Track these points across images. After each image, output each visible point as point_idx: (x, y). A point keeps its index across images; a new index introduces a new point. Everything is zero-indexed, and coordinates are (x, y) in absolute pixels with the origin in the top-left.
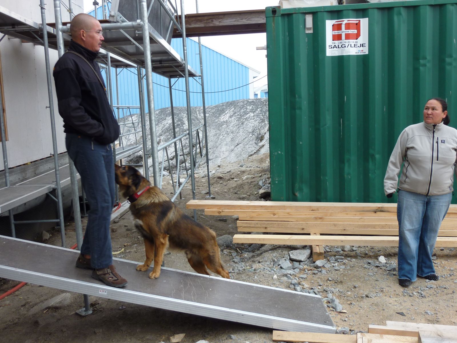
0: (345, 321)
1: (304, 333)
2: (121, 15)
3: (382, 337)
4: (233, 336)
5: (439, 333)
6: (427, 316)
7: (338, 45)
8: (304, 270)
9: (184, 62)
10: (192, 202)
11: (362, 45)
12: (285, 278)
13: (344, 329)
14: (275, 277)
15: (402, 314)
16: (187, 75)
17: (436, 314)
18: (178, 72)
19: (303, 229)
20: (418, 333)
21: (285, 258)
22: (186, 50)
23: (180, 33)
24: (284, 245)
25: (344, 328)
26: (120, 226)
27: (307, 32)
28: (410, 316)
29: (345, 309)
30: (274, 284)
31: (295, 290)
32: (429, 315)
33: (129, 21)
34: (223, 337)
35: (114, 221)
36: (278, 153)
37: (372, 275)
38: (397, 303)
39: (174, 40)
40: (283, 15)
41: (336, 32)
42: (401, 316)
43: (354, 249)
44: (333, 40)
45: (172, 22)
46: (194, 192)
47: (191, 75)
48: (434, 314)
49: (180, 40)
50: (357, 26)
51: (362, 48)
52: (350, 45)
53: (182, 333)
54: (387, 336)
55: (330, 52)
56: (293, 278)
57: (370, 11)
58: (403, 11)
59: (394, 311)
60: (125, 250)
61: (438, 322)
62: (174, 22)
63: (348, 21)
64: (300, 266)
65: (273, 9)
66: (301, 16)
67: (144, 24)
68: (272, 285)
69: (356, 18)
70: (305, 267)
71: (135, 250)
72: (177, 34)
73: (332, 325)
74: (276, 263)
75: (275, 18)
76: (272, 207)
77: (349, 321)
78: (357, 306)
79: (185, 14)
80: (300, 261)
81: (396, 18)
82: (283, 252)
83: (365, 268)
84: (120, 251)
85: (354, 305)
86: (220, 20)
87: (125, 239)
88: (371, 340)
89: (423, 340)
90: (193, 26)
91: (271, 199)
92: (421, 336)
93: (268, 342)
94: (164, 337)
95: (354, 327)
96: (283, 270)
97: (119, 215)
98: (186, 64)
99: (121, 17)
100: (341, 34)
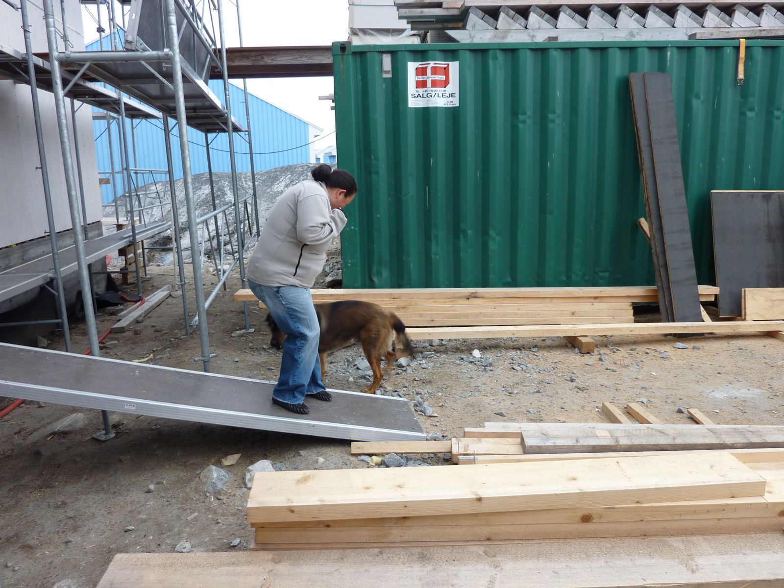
0: (436, 426)
1: (389, 442)
2: (142, 41)
3: (480, 441)
4: (302, 452)
5: (544, 432)
6: (529, 415)
7: (423, 95)
9: (226, 111)
10: (242, 292)
11: (452, 95)
12: (363, 380)
13: (436, 436)
14: (351, 379)
15: (501, 415)
16: (231, 128)
17: (540, 412)
18: (219, 124)
20: (521, 434)
21: (362, 357)
22: (229, 95)
23: (219, 72)
25: (436, 434)
26: (146, 327)
27: (385, 76)
28: (510, 416)
29: (436, 412)
30: (350, 388)
32: (531, 413)
33: (153, 50)
34: (290, 454)
35: (137, 321)
36: (351, 229)
37: (466, 371)
38: (495, 403)
39: (210, 81)
40: (354, 53)
41: (421, 78)
42: (500, 416)
43: (444, 343)
44: (416, 88)
45: (209, 56)
47: (236, 129)
48: (537, 412)
49: (220, 81)
50: (446, 71)
51: (451, 99)
52: (437, 94)
53: (237, 453)
54: (486, 439)
55: (412, 103)
57: (461, 53)
58: (499, 54)
59: (492, 411)
60: (154, 356)
61: (541, 420)
62: (211, 57)
63: (435, 64)
65: (342, 45)
66: (376, 55)
67: (174, 54)
68: (347, 389)
69: (445, 61)
71: (169, 355)
72: (214, 74)
73: (421, 431)
74: (351, 363)
75: (345, 56)
76: (344, 295)
77: (442, 426)
78: (450, 408)
79: (227, 47)
81: (491, 63)
83: (457, 364)
84: (147, 357)
85: (446, 407)
86: (273, 58)
87: (153, 343)
88: (468, 445)
89: (526, 440)
90: (237, 63)
91: (343, 286)
92: (524, 437)
93: (346, 457)
94: (213, 460)
95: (447, 433)
96: (360, 371)
97: (143, 313)
98: (229, 113)
99: (141, 44)
100: (426, 81)
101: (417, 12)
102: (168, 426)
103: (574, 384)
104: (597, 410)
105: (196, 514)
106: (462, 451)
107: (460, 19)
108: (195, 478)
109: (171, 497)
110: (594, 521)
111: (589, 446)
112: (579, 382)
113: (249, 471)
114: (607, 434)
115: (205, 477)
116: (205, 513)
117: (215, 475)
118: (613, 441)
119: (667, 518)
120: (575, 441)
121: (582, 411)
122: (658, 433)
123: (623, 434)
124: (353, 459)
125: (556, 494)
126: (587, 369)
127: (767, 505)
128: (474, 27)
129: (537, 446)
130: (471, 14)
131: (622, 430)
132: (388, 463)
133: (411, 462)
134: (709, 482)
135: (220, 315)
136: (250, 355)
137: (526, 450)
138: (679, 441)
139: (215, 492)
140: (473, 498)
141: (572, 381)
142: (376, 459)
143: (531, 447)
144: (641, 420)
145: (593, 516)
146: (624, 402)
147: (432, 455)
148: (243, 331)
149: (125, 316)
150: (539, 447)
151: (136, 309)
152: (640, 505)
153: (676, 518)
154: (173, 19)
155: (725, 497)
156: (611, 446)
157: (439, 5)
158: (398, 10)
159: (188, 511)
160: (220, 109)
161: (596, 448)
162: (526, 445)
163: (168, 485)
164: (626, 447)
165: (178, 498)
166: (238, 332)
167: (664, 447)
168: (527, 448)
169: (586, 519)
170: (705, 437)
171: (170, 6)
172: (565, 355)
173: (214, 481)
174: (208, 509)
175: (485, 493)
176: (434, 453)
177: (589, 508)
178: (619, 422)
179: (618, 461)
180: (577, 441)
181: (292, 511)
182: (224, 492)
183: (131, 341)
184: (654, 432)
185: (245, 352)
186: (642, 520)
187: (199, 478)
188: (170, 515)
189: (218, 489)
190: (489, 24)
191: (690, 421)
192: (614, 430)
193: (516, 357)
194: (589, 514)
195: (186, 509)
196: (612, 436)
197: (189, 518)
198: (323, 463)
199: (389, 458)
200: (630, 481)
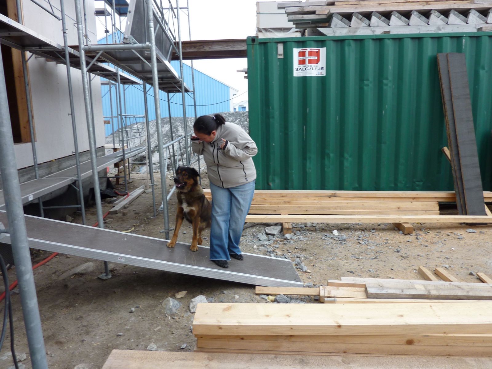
0: (310, 278)
1: (280, 287)
2: (133, 38)
3: (338, 289)
4: (225, 292)
5: (380, 284)
6: (370, 273)
8: (277, 241)
9: (181, 79)
11: (321, 69)
12: (263, 247)
13: (309, 284)
14: (255, 246)
15: (352, 272)
16: (183, 90)
17: (377, 271)
18: (176, 87)
19: (275, 211)
20: (365, 285)
21: (262, 233)
22: (182, 70)
23: (177, 56)
24: (261, 223)
25: (309, 283)
26: (130, 211)
27: (279, 57)
28: (357, 273)
29: (309, 269)
30: (255, 252)
31: (270, 256)
32: (371, 272)
33: (140, 43)
34: (217, 292)
35: (125, 207)
37: (329, 244)
38: (348, 264)
39: (173, 62)
40: (260, 43)
41: (302, 58)
42: (351, 273)
43: (314, 225)
44: (299, 64)
45: (171, 46)
47: (187, 91)
48: (375, 271)
49: (177, 62)
50: (318, 53)
51: (321, 71)
52: (312, 68)
53: (184, 290)
54: (342, 287)
55: (296, 74)
56: (269, 248)
57: (328, 42)
58: (352, 43)
59: (346, 270)
60: (135, 229)
61: (378, 277)
62: (173, 47)
63: (311, 49)
64: (274, 238)
65: (253, 38)
66: (274, 44)
67: (152, 45)
68: (253, 253)
69: (317, 48)
70: (278, 239)
71: (143, 228)
72: (175, 57)
73: (300, 281)
74: (255, 236)
75: (254, 45)
77: (313, 278)
78: (318, 267)
79: (182, 41)
80: (273, 235)
81: (346, 48)
82: (261, 228)
83: (323, 239)
84: (130, 229)
85: (316, 266)
86: (210, 47)
87: (134, 221)
88: (330, 291)
89: (368, 289)
90: (188, 50)
92: (367, 287)
93: (252, 295)
94: (170, 294)
95: (316, 283)
96: (261, 242)
97: (128, 202)
98: (182, 81)
99: (133, 40)
100: (305, 60)
101: (300, 17)
102: (143, 272)
103: (399, 254)
104: (415, 271)
105: (160, 327)
106: (326, 295)
107: (327, 21)
108: (159, 304)
109: (145, 316)
110: (415, 344)
111: (410, 295)
112: (403, 253)
113: (192, 302)
114: (422, 287)
115: (165, 304)
116: (165, 327)
117: (171, 304)
118: (427, 292)
119: (464, 345)
120: (401, 291)
121: (405, 271)
122: (457, 288)
123: (433, 288)
124: (257, 297)
125: (390, 325)
126: (408, 244)
128: (336, 26)
129: (375, 293)
130: (334, 17)
131: (432, 285)
132: (279, 301)
133: (293, 301)
135: (174, 205)
137: (368, 295)
138: (471, 294)
139: (171, 314)
140: (335, 325)
141: (398, 252)
142: (271, 298)
143: (372, 294)
144: (445, 279)
145: (414, 341)
146: (433, 267)
147: (307, 297)
149: (117, 204)
150: (377, 294)
151: (124, 200)
152: (446, 335)
153: (471, 345)
154: (152, 24)
156: (425, 295)
157: (314, 13)
158: (287, 16)
159: (155, 325)
160: (177, 78)
161: (415, 296)
162: (368, 292)
163: (143, 309)
164: (435, 296)
165: (149, 317)
167: (461, 297)
168: (369, 295)
169: (410, 342)
170: (489, 291)
171: (150, 16)
172: (393, 235)
173: (171, 307)
174: (167, 325)
175: (343, 323)
176: (309, 296)
177: (411, 335)
178: (430, 280)
179: (431, 305)
180: (402, 291)
181: (221, 328)
182: (176, 314)
183: (121, 220)
184: (454, 287)
185: (190, 228)
186: (447, 345)
187: (162, 305)
188: (144, 327)
189: (173, 312)
190: (345, 24)
191: (478, 281)
192: (427, 285)
193: (361, 235)
194: (412, 339)
195: (154, 324)
196: (426, 289)
197: (155, 330)
198: (238, 299)
199: (279, 297)
200: (439, 319)
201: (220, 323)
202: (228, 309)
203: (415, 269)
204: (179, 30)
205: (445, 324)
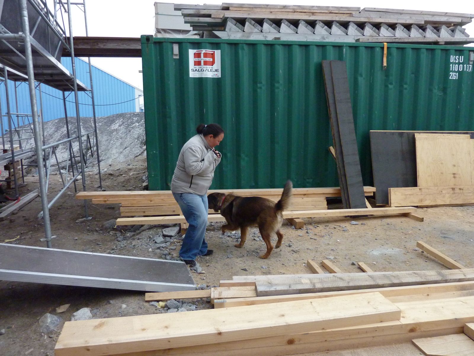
0: (204, 279)
1: (171, 292)
2: (3, 27)
3: (229, 289)
4: (111, 301)
5: (269, 281)
6: (262, 270)
7: (199, 70)
8: (174, 243)
9: (73, 77)
10: (82, 193)
11: (216, 70)
12: (158, 250)
13: (202, 286)
14: (150, 250)
15: (245, 270)
16: (76, 88)
17: (269, 267)
18: (68, 85)
19: (174, 211)
20: (255, 283)
21: (159, 235)
22: (75, 67)
23: (68, 52)
24: (159, 225)
25: (202, 285)
26: (19, 217)
27: (175, 57)
28: (251, 271)
29: (204, 270)
30: (149, 256)
31: (166, 259)
32: (263, 268)
33: (12, 33)
34: (103, 303)
35: (13, 213)
36: (153, 152)
37: (225, 242)
38: (242, 262)
39: (62, 59)
40: (155, 43)
41: (197, 59)
42: (244, 271)
43: (213, 224)
44: (194, 65)
45: (60, 42)
46: (85, 185)
47: (80, 89)
48: (268, 267)
49: (69, 59)
50: (213, 56)
51: (216, 73)
52: (207, 70)
53: (67, 304)
54: (233, 287)
55: (192, 75)
56: (165, 250)
57: (222, 45)
58: (246, 47)
59: (240, 268)
60: (20, 237)
61: (270, 273)
62: (62, 42)
63: (206, 51)
64: (171, 240)
65: (147, 37)
66: (169, 45)
67: (26, 36)
68: (147, 257)
69: (212, 50)
70: (175, 240)
71: (30, 236)
72: (65, 53)
73: (193, 284)
74: (152, 239)
75: (149, 44)
76: (149, 195)
77: (207, 279)
78: (213, 267)
79: (74, 36)
80: (171, 237)
81: (240, 51)
82: (158, 230)
83: (220, 238)
84: (16, 238)
85: (211, 266)
86: (104, 44)
87: (22, 228)
88: (221, 292)
89: (258, 288)
90: (81, 47)
91: (149, 189)
92: (257, 285)
93: (142, 303)
94: (50, 309)
95: (210, 284)
96: (157, 244)
97: (17, 208)
98: (75, 79)
99: (2, 29)
100: (200, 61)
101: (196, 19)
102: (21, 286)
103: (291, 248)
104: (304, 265)
105: (32, 349)
106: (217, 296)
107: (222, 25)
108: (35, 322)
109: (17, 337)
110: (295, 343)
111: (297, 290)
112: (294, 248)
113: (74, 316)
114: (308, 281)
115: (43, 322)
116: (39, 348)
117: (49, 320)
118: (312, 286)
119: (341, 338)
120: (288, 287)
121: (295, 266)
122: (339, 280)
123: (318, 281)
124: (146, 304)
125: (271, 327)
126: (299, 238)
127: (401, 326)
128: (230, 30)
129: (264, 291)
130: (228, 22)
131: (317, 278)
132: (169, 306)
133: (185, 305)
134: (367, 313)
135: (70, 209)
136: (86, 235)
137: (259, 294)
138: (351, 284)
139: (48, 333)
140: (215, 333)
141: (290, 246)
142: (162, 304)
143: (261, 292)
144: (331, 271)
145: (295, 340)
146: (320, 259)
147: (200, 299)
148: (85, 219)
149: (5, 210)
150: (266, 292)
151: (13, 205)
152: (324, 331)
153: (347, 337)
154: (25, 13)
155: (377, 322)
156: (311, 289)
157: (209, 16)
158: (184, 18)
159: (27, 348)
160: (68, 75)
161: (302, 291)
162: (258, 291)
163: (15, 329)
164: (320, 289)
165: (21, 338)
166: (81, 219)
167: (343, 288)
168: (258, 293)
169: (291, 342)
170: (366, 281)
171: (23, 4)
172: (286, 230)
173: (48, 324)
174: (42, 346)
175: (224, 329)
176: (201, 298)
177: (291, 335)
178: (317, 273)
179: (312, 301)
180: (290, 287)
181: (88, 350)
182: (54, 332)
183: (7, 227)
184: (336, 279)
185: (83, 233)
186: (326, 341)
187: (38, 322)
188: (13, 351)
189: (50, 330)
190: (239, 29)
191: (359, 270)
192: (313, 279)
193: (256, 232)
194: (293, 339)
195: (26, 346)
196: (311, 283)
197: (26, 353)
198: (125, 308)
199: (170, 303)
200: (319, 315)
201: (88, 343)
202: (100, 325)
203: (304, 263)
204: (71, 25)
205: (323, 321)
